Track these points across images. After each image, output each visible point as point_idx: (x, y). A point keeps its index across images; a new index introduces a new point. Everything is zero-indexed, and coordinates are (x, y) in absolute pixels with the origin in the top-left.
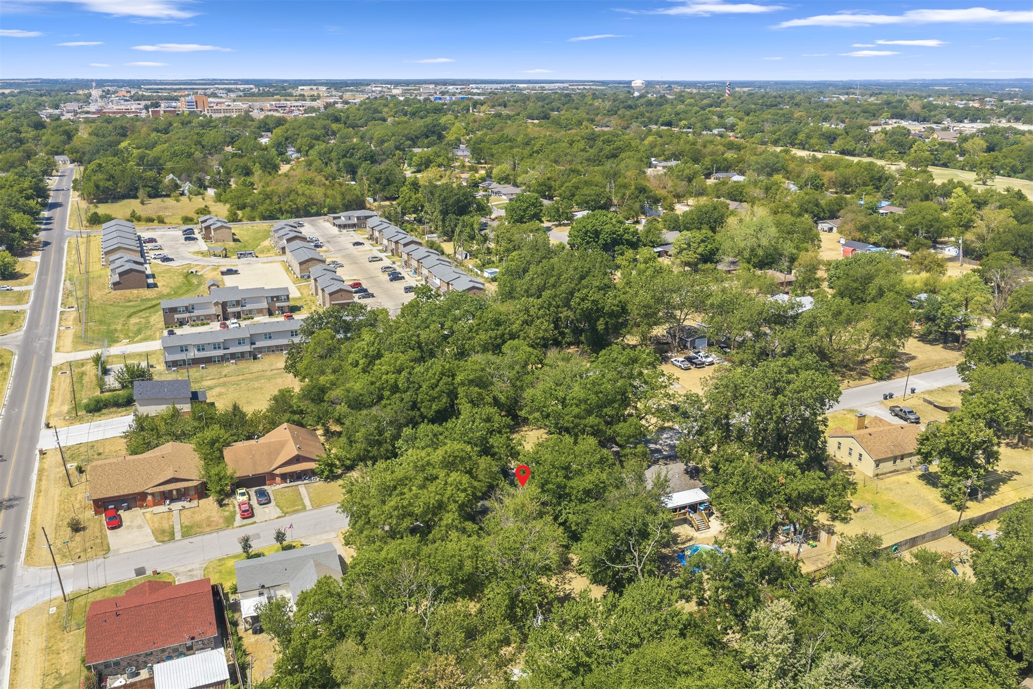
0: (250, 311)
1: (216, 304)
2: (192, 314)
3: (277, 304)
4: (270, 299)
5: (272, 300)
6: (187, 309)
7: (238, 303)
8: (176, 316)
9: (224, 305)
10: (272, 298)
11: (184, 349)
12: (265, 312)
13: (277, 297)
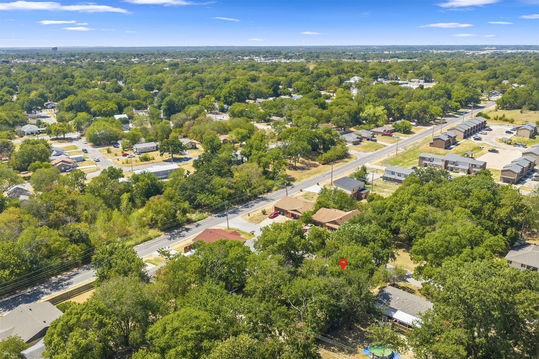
0: (458, 169)
1: (442, 160)
2: (431, 163)
3: (474, 169)
4: (471, 165)
5: (472, 166)
6: (430, 160)
7: (454, 163)
8: (424, 162)
9: (447, 162)
10: (472, 165)
11: (393, 173)
12: (466, 171)
13: (475, 166)
